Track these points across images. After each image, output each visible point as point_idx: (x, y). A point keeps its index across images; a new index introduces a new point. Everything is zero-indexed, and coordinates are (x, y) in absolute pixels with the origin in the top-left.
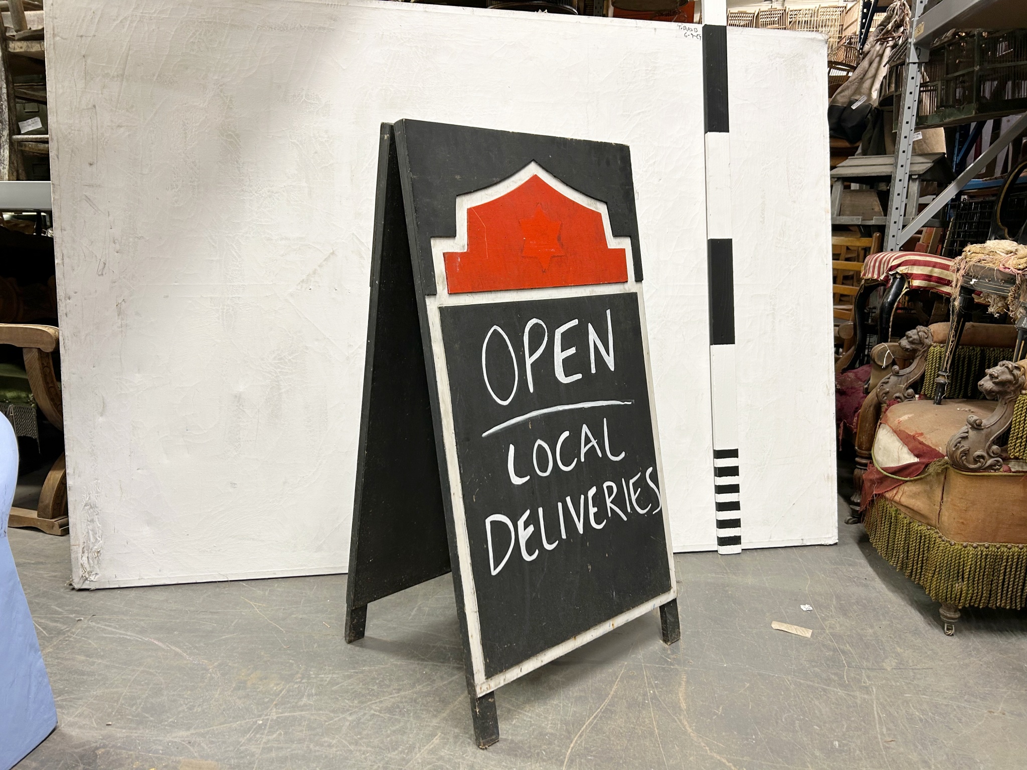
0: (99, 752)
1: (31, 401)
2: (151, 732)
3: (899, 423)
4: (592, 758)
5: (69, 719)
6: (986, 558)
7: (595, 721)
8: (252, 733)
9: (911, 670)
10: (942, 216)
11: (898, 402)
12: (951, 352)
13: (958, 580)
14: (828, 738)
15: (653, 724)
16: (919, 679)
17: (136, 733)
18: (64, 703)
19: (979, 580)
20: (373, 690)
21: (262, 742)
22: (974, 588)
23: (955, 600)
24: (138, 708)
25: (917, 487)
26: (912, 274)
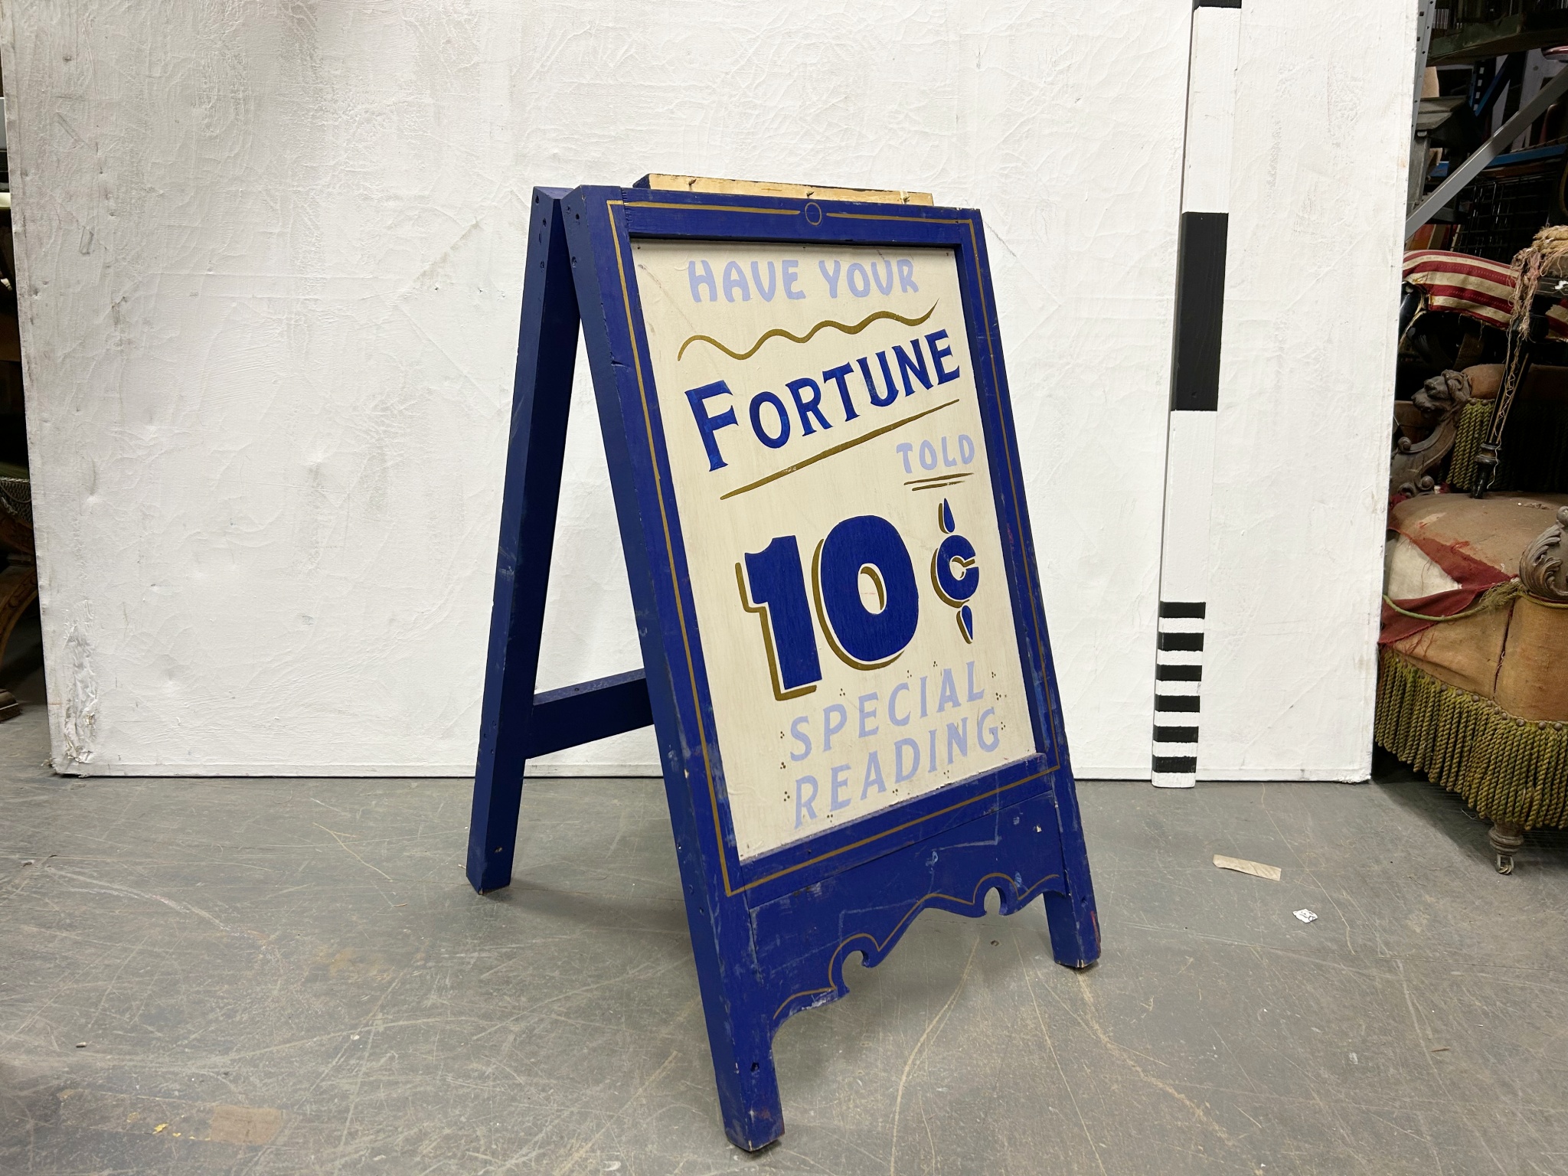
0: (65, 1095)
2: (158, 1058)
3: (1422, 527)
4: (945, 1090)
5: (9, 1037)
7: (942, 1026)
8: (342, 1057)
11: (1407, 497)
12: (1505, 411)
13: (1526, 782)
14: (1338, 1048)
15: (1041, 1028)
16: (1469, 946)
17: (130, 1060)
19: (1560, 783)
20: (553, 977)
21: (361, 1074)
22: (1551, 795)
23: (1520, 816)
24: (134, 1015)
25: (1458, 631)
26: (1433, 285)
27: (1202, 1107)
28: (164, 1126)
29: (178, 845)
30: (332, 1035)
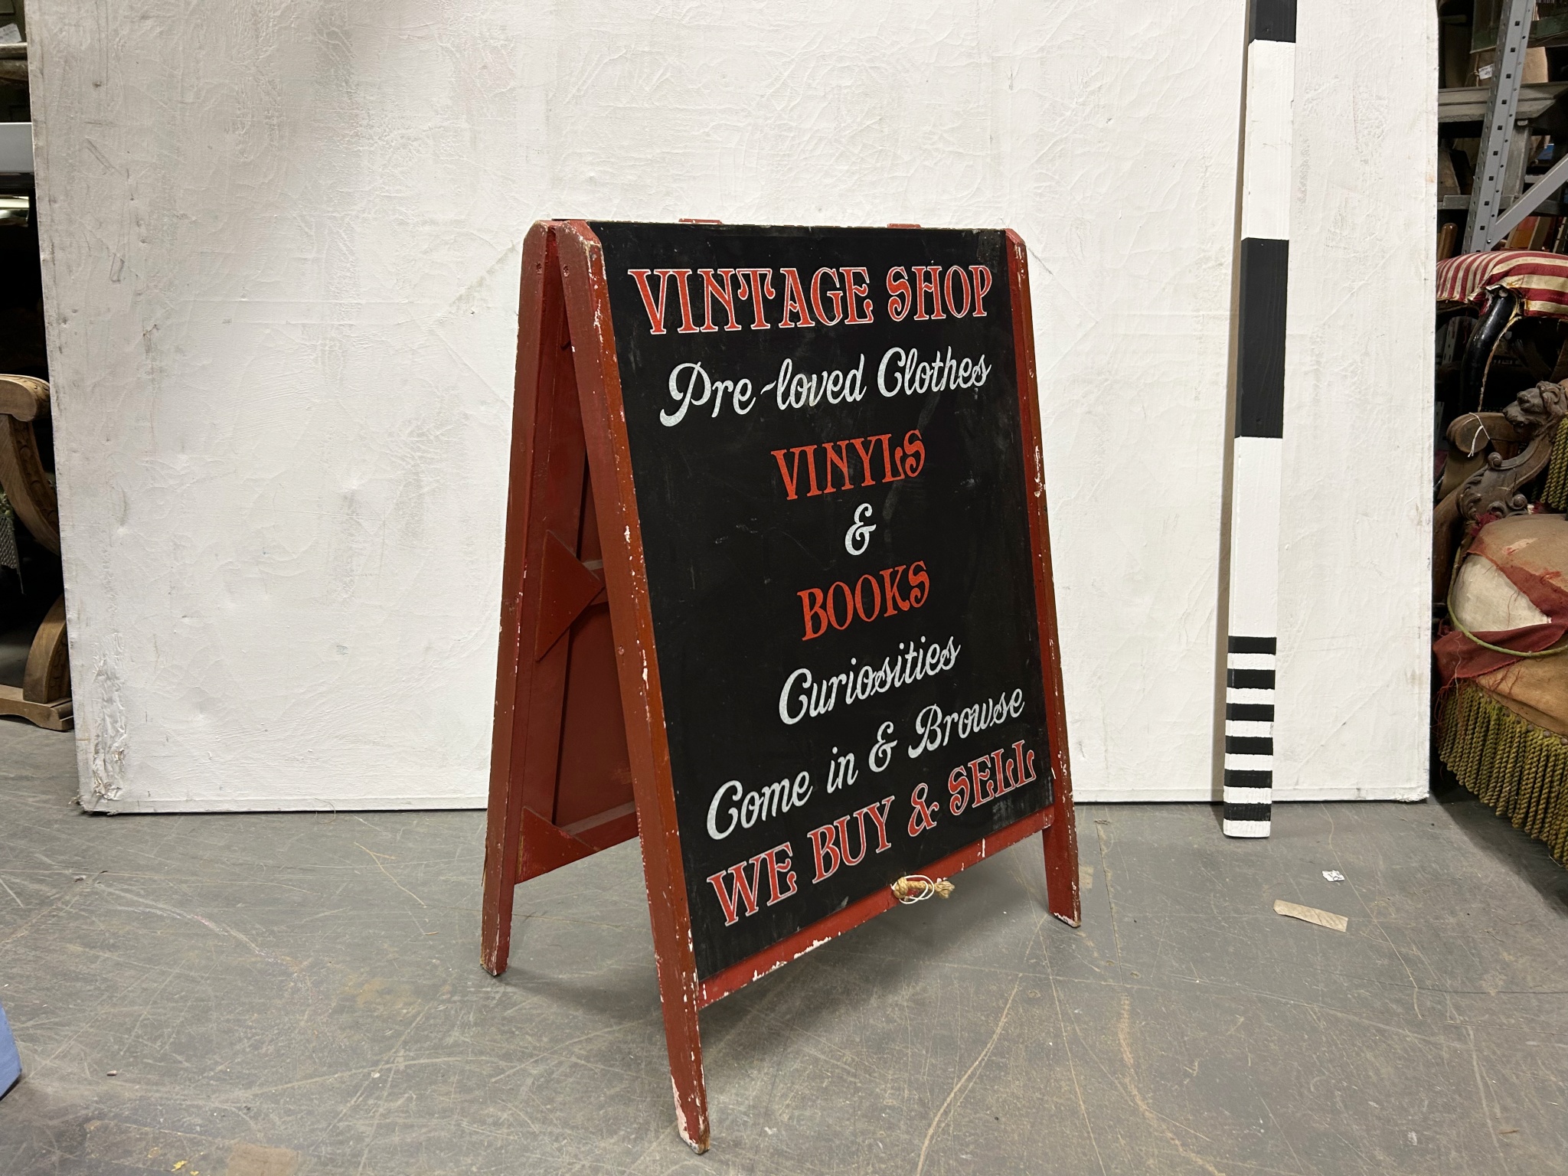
0: (91, 1127)
1: (3, 505)
2: (183, 1090)
3: (1510, 554)
4: (969, 1157)
5: (44, 1062)
7: (971, 1084)
8: (361, 1095)
9: (1532, 995)
11: (1498, 517)
14: (1397, 1125)
15: (1076, 1093)
16: (1547, 1013)
17: (157, 1091)
18: (39, 1032)
20: (575, 1017)
21: (378, 1114)
24: (165, 1043)
25: (1546, 669)
26: (1529, 289)
28: (183, 1163)
29: (223, 863)
30: (354, 1071)
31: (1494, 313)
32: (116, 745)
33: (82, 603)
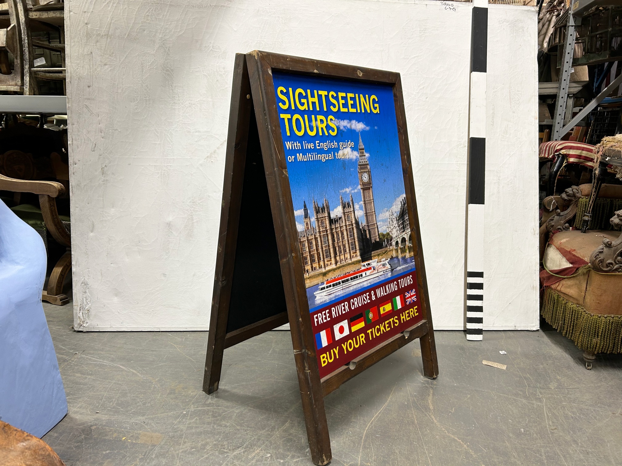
1: (43, 226)
2: (122, 417)
3: (560, 244)
4: (379, 436)
6: (612, 324)
7: (380, 415)
8: (181, 418)
9: (566, 389)
10: (587, 119)
11: (559, 231)
12: (592, 202)
13: (595, 336)
14: (517, 427)
15: (414, 417)
16: (570, 394)
17: (113, 417)
18: (71, 400)
19: (607, 337)
20: (249, 395)
21: (187, 424)
22: (604, 341)
23: (593, 349)
24: (114, 403)
25: (572, 282)
26: (569, 154)
27: (467, 444)
28: (125, 438)
29: (125, 348)
30: (177, 411)
31: (558, 162)
32: (87, 307)
33: (77, 259)
